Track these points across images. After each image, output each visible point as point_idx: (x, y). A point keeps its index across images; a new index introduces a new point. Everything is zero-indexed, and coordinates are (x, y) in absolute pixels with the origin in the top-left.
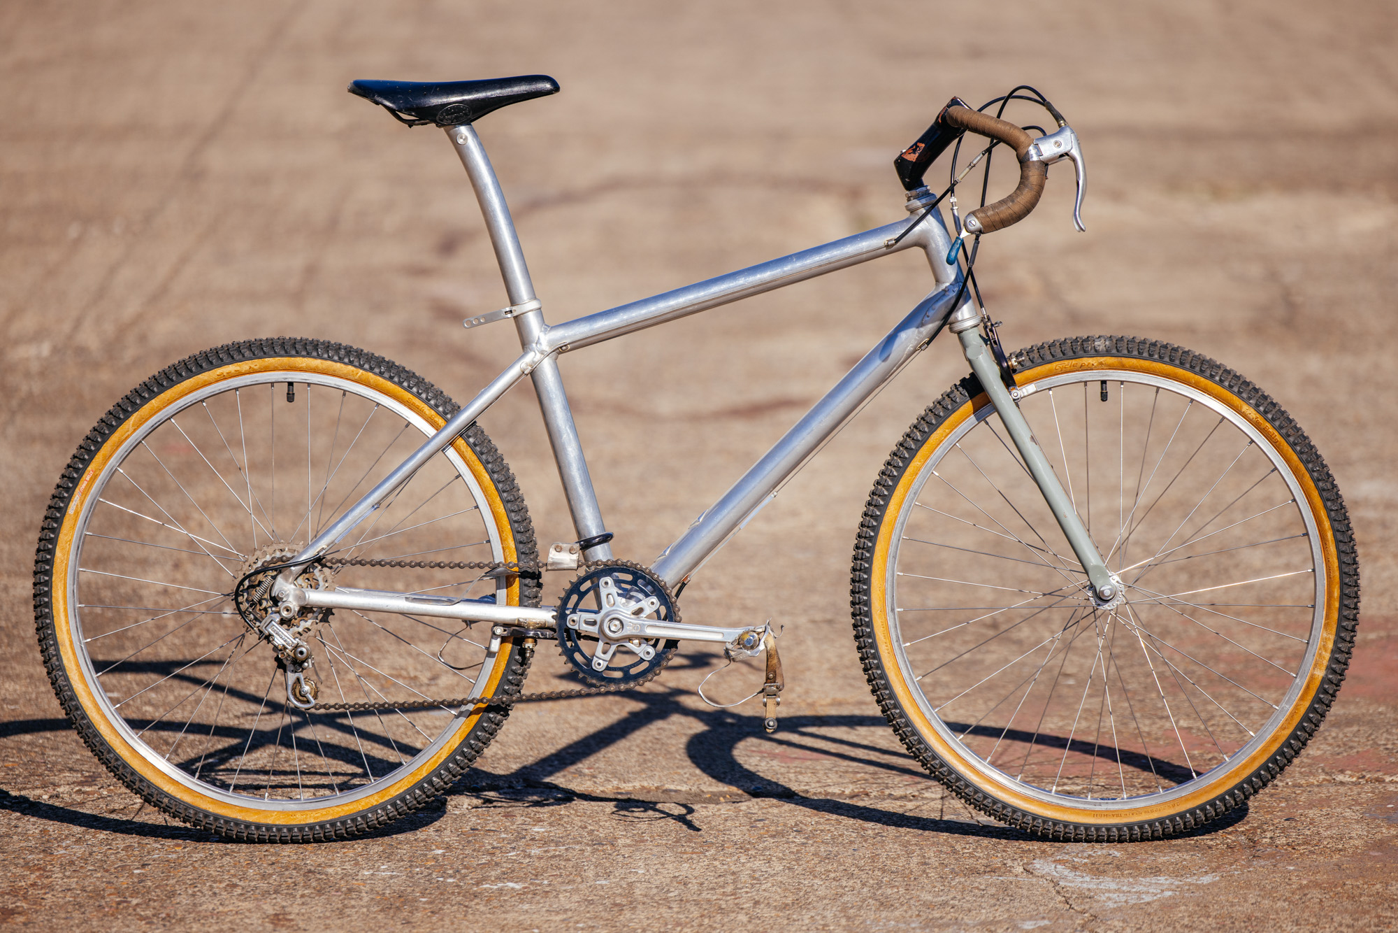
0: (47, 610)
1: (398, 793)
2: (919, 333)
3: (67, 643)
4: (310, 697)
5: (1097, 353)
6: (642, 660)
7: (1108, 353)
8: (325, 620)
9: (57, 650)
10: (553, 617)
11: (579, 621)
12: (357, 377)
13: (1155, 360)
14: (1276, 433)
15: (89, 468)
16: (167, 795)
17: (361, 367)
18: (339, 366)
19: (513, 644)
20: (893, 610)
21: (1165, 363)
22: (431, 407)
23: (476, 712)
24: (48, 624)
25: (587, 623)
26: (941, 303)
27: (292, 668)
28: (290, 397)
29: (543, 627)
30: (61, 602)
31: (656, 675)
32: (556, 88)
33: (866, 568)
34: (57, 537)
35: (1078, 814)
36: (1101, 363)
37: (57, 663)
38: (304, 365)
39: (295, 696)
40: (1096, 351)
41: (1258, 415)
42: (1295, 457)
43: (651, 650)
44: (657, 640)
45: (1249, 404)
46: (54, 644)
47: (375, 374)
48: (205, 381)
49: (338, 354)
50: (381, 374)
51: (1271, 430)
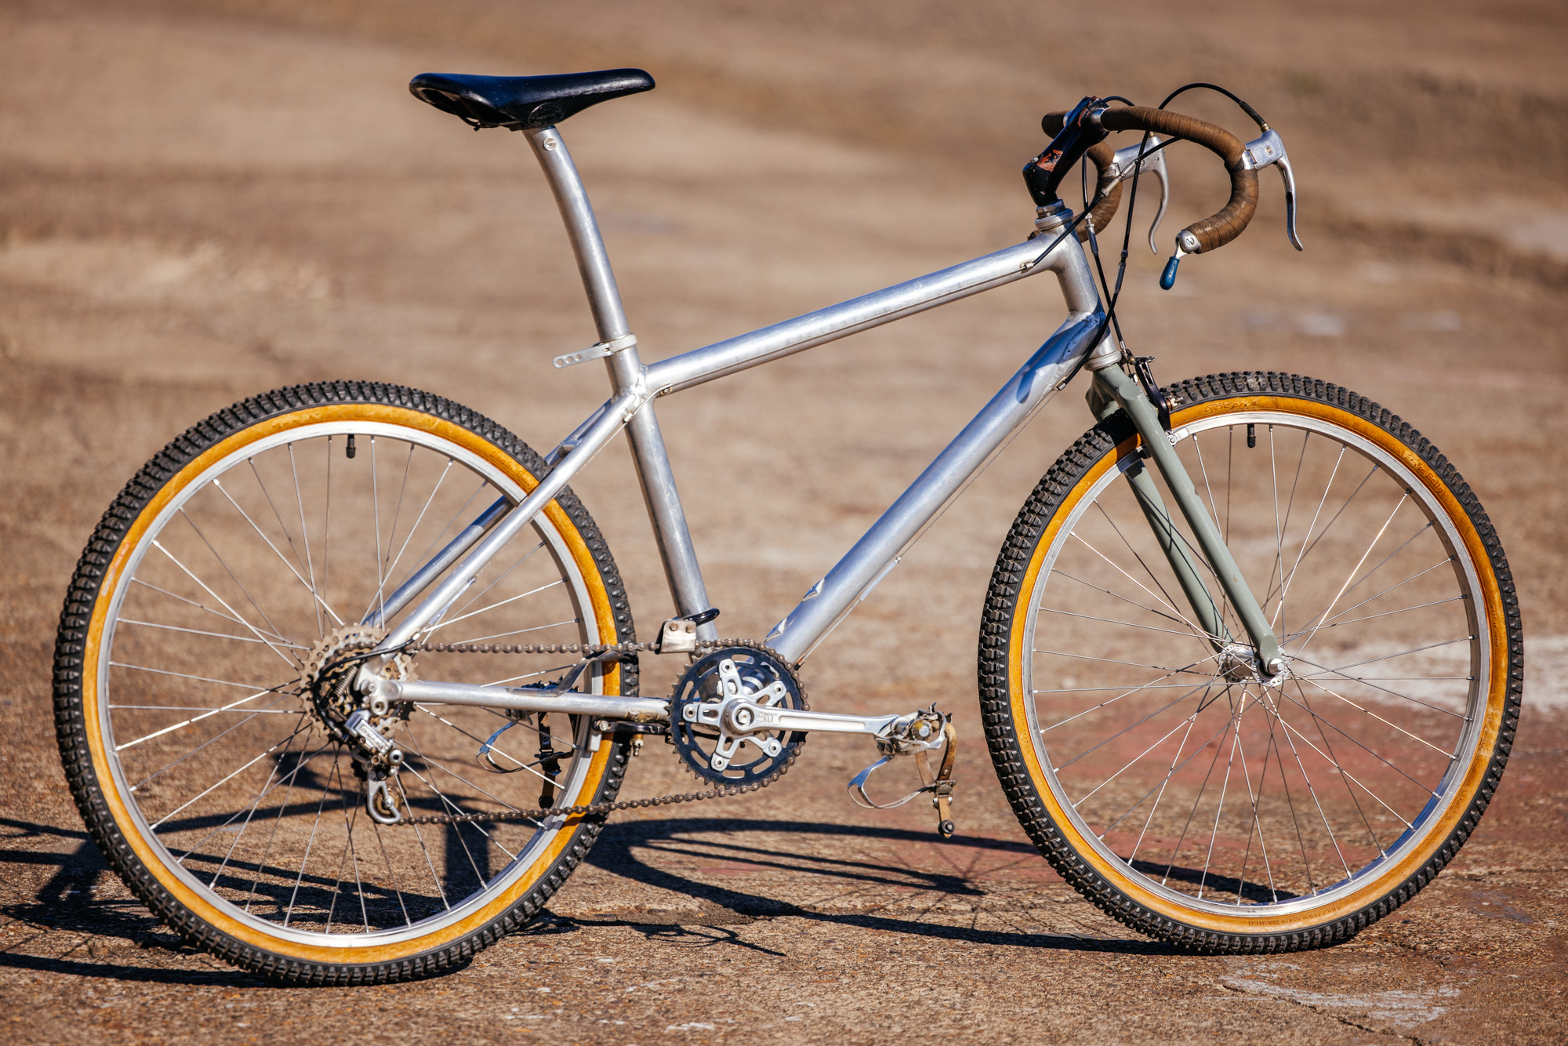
0: (77, 713)
1: (484, 922)
2: (1059, 369)
3: (100, 752)
4: (394, 809)
5: (1251, 392)
6: (766, 756)
7: (1262, 392)
8: (405, 717)
9: (90, 760)
10: (666, 708)
11: (696, 712)
12: (433, 427)
13: (1312, 400)
14: (1441, 482)
15: (125, 540)
16: (220, 933)
17: (439, 415)
18: (413, 414)
19: (614, 741)
20: (1030, 692)
21: (1323, 403)
22: (519, 462)
23: (571, 822)
24: (78, 730)
25: (705, 714)
26: (1083, 335)
27: (374, 776)
28: (350, 452)
29: (655, 720)
30: (93, 703)
31: (782, 773)
32: (651, 85)
33: (1003, 644)
34: (88, 624)
35: (1232, 922)
36: (1254, 404)
37: (90, 777)
38: (373, 413)
39: (376, 808)
40: (1249, 389)
41: (1421, 462)
42: (1460, 509)
43: (776, 744)
44: (782, 733)
45: (1412, 449)
46: (85, 755)
47: (455, 423)
48: (258, 434)
49: (412, 400)
50: (462, 423)
51: (1435, 478)
